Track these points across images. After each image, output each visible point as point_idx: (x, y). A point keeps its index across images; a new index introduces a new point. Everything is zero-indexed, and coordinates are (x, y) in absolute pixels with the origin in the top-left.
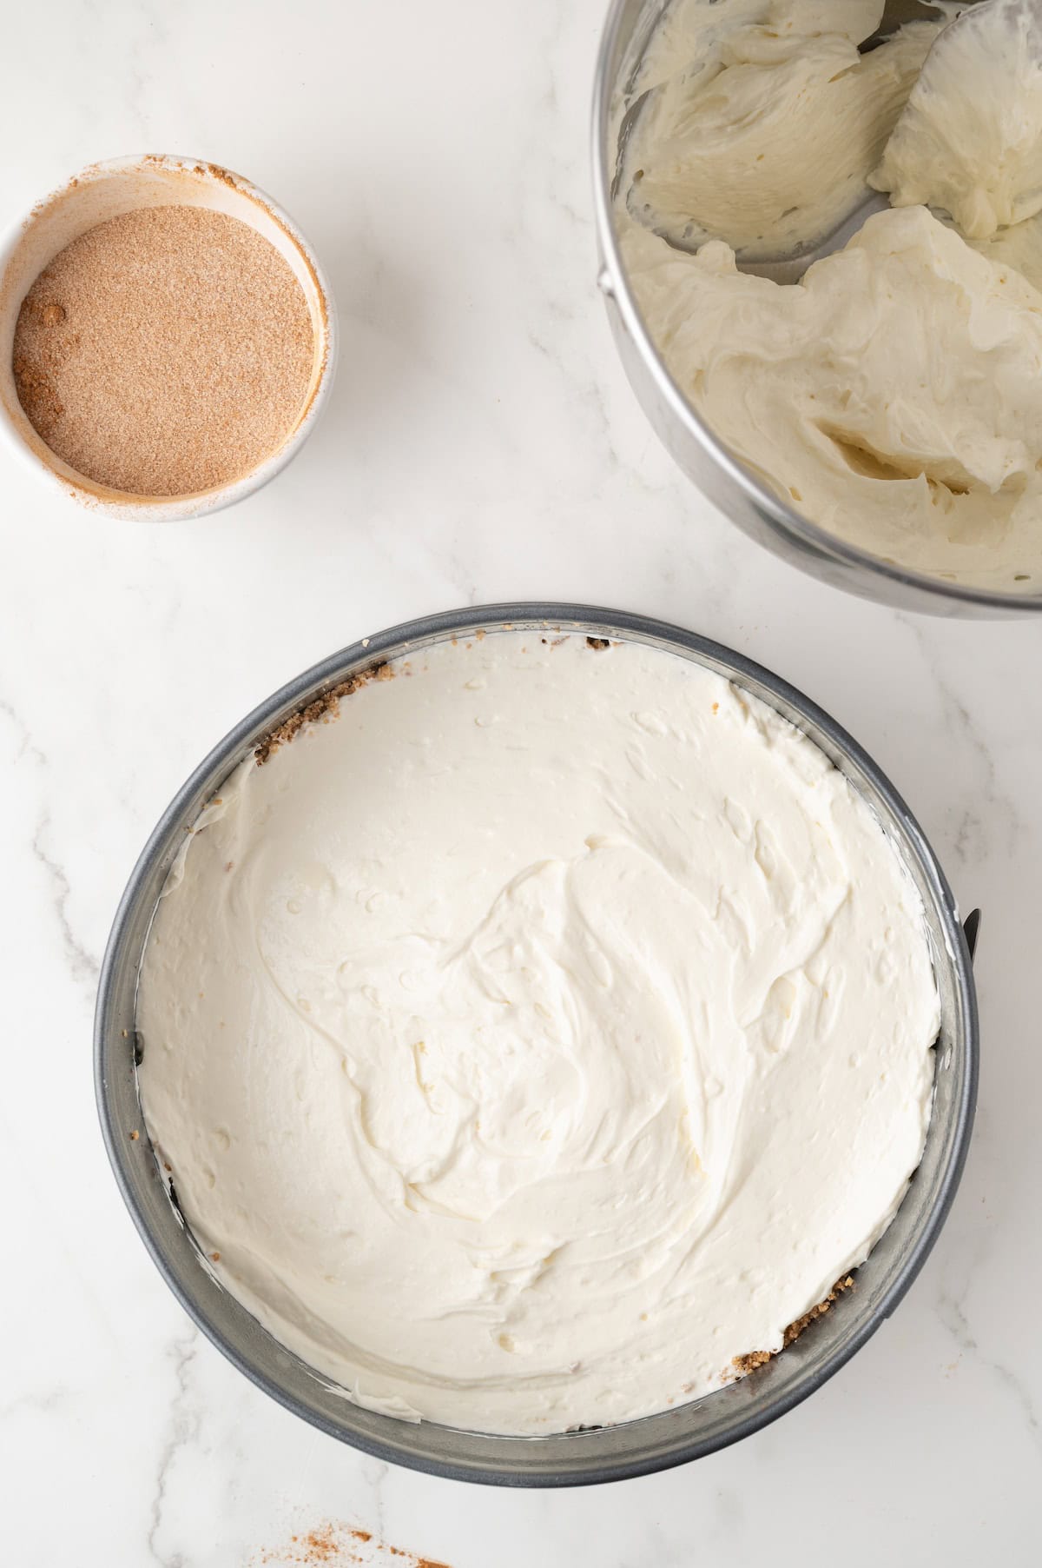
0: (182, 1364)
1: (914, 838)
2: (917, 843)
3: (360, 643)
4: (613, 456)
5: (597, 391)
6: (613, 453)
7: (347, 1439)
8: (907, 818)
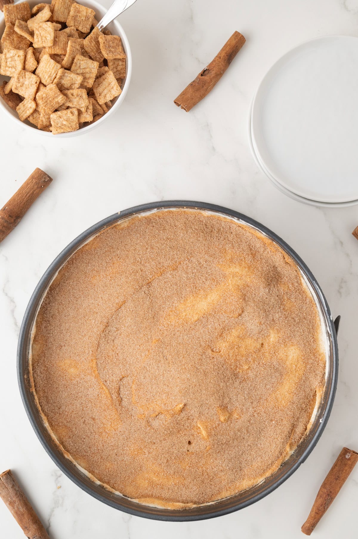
0: (57, 479)
1: (317, 289)
2: (317, 291)
3: (117, 213)
4: (214, 149)
5: (208, 125)
6: (214, 148)
7: (105, 502)
8: (314, 282)
